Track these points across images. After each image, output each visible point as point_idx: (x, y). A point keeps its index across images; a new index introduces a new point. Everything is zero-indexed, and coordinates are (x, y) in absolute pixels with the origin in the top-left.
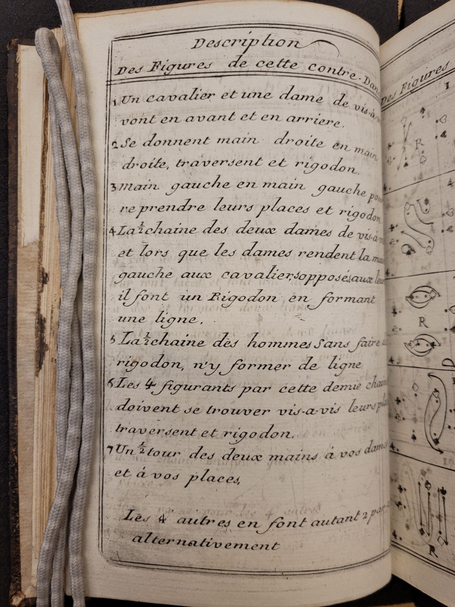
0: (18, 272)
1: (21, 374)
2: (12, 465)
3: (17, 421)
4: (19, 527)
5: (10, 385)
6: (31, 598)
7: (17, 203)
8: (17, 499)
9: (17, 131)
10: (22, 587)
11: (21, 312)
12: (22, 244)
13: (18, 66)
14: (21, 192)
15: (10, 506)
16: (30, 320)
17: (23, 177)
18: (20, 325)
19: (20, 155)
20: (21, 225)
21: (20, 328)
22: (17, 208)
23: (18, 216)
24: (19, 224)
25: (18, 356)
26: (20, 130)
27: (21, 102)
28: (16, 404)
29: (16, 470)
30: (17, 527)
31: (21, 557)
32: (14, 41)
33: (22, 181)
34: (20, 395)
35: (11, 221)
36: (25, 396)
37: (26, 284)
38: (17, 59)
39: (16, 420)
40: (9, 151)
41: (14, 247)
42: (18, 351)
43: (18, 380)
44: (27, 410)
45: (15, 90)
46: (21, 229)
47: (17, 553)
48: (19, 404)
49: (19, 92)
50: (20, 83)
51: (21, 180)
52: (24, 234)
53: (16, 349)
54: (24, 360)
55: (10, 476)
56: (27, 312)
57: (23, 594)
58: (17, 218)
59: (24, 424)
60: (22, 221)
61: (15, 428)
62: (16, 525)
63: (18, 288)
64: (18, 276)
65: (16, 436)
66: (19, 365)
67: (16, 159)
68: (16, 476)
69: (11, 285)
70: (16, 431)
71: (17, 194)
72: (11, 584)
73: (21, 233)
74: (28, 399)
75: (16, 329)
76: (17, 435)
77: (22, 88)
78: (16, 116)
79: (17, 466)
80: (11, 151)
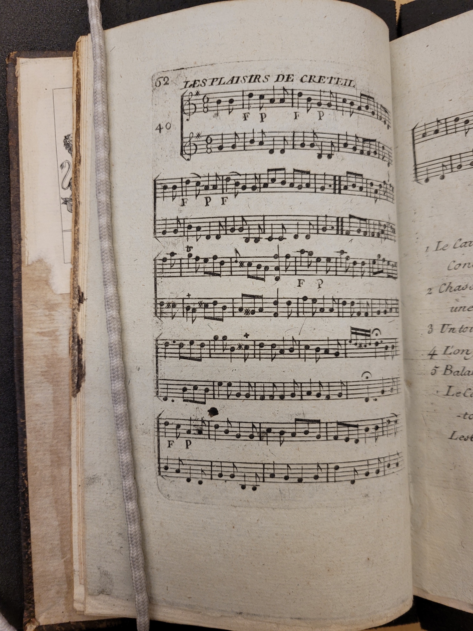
0: (23, 292)
1: (28, 396)
2: (22, 490)
3: (26, 445)
4: (31, 552)
5: (18, 408)
6: (46, 626)
7: (20, 221)
8: (28, 525)
9: (18, 147)
10: (36, 614)
11: (27, 333)
12: (26, 263)
13: (17, 79)
14: (23, 209)
15: (22, 531)
16: (36, 340)
17: (25, 194)
18: (27, 346)
19: (22, 172)
20: (24, 243)
21: (27, 349)
22: (20, 226)
23: (22, 234)
24: (22, 242)
25: (25, 379)
26: (21, 146)
27: (21, 116)
28: (25, 427)
29: (27, 495)
30: (29, 553)
31: (34, 584)
32: (12, 55)
33: (25, 198)
34: (29, 417)
35: (15, 239)
36: (33, 419)
37: (32, 303)
38: (16, 73)
39: (25, 443)
40: (10, 167)
41: (18, 266)
42: (25, 373)
43: (26, 402)
44: (36, 434)
45: (15, 104)
46: (25, 247)
47: (30, 579)
48: (27, 427)
49: (19, 107)
50: (20, 97)
51: (24, 196)
52: (28, 252)
53: (23, 370)
54: (31, 381)
55: (21, 501)
56: (33, 332)
57: (37, 621)
58: (20, 236)
59: (33, 448)
60: (26, 239)
61: (24, 452)
62: (28, 552)
63: (23, 307)
64: (23, 296)
65: (25, 460)
66: (27, 387)
67: (18, 176)
68: (26, 501)
69: (16, 305)
70: (26, 454)
71: (20, 211)
72: (25, 611)
73: (25, 251)
74: (36, 422)
75: (22, 350)
76: (27, 459)
77: (21, 102)
78: (16, 131)
79: (28, 491)
80: (13, 168)
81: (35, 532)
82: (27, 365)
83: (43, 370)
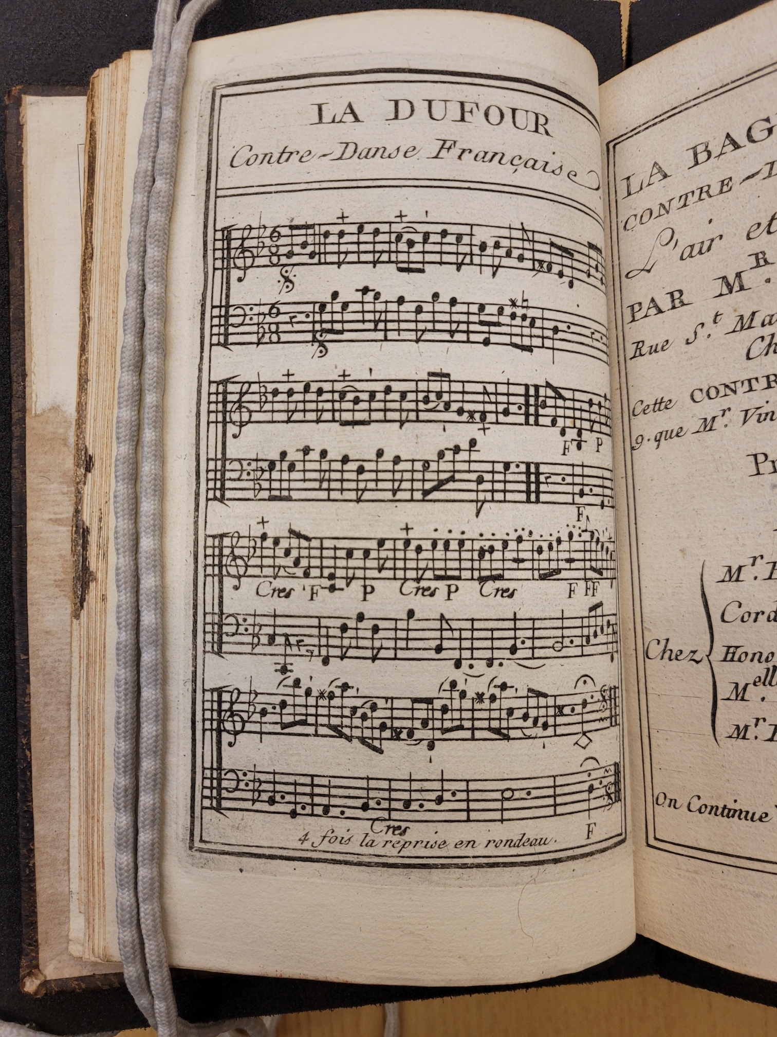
0: (28, 457)
1: (34, 618)
2: (22, 765)
3: (30, 694)
4: (34, 864)
5: (18, 637)
6: (56, 980)
7: (24, 346)
8: (31, 820)
9: (23, 233)
10: (41, 961)
11: (33, 520)
12: (34, 412)
13: (22, 128)
14: (30, 328)
15: (20, 831)
17: (33, 305)
18: (32, 540)
19: (29, 271)
20: (31, 381)
21: (32, 545)
22: (24, 354)
23: (27, 367)
24: (27, 379)
26: (28, 231)
27: (28, 185)
28: (28, 666)
29: (29, 774)
30: (31, 865)
31: (39, 914)
33: (33, 311)
34: (34, 652)
35: (15, 374)
37: (41, 474)
38: (21, 118)
39: (28, 692)
40: (10, 264)
41: (21, 416)
42: (29, 582)
43: (30, 628)
44: (45, 677)
45: (18, 166)
46: (31, 387)
47: (31, 907)
48: (31, 667)
49: (24, 171)
50: (26, 156)
51: (30, 309)
52: (36, 395)
53: (26, 578)
54: (38, 596)
55: (19, 783)
56: (43, 520)
57: (42, 974)
58: (24, 370)
59: (40, 699)
60: (33, 375)
61: (26, 705)
62: (29, 863)
63: (28, 480)
64: (27, 462)
65: (27, 718)
66: (31, 604)
67: (22, 277)
68: (28, 783)
69: (16, 477)
70: (28, 710)
71: (24, 331)
72: (23, 957)
73: (31, 394)
74: (46, 659)
75: (26, 547)
76: (30, 717)
77: (29, 163)
78: (20, 209)
79: (31, 767)
80: (13, 265)
81: (42, 833)
82: (33, 571)
83: (57, 577)
